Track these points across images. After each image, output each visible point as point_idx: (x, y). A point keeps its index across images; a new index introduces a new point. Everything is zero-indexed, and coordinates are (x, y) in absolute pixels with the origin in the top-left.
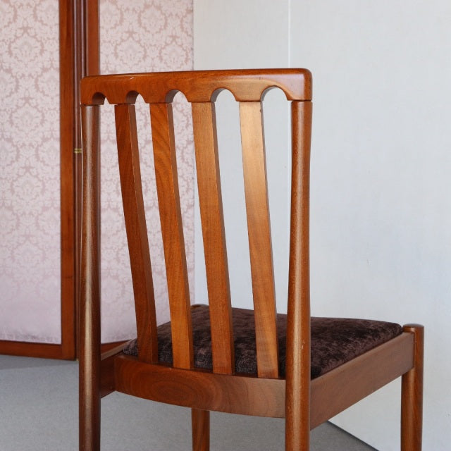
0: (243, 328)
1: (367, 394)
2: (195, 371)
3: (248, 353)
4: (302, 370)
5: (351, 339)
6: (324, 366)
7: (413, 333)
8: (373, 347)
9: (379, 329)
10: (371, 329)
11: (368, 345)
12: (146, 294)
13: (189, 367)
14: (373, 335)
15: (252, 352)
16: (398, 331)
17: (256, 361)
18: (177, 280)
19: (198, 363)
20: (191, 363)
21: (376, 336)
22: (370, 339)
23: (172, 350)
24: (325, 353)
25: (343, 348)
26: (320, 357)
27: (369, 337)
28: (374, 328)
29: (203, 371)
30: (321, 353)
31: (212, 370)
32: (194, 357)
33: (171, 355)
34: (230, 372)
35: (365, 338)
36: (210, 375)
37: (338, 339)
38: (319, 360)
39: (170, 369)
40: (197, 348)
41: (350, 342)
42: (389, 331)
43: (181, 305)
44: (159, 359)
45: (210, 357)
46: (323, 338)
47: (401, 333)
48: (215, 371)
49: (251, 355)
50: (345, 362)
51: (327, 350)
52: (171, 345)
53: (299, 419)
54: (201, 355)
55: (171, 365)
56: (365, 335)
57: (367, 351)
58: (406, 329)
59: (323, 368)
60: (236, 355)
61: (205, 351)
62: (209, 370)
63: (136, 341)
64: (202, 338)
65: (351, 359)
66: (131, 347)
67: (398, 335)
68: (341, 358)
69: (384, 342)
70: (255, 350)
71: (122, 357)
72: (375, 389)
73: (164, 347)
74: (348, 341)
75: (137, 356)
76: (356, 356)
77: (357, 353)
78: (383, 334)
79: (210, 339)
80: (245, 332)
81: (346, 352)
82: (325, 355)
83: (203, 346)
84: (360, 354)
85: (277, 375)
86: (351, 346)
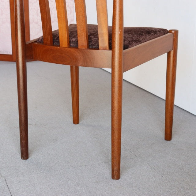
0: (93, 30)
1: (151, 59)
2: (70, 48)
3: (95, 40)
4: (119, 43)
5: (143, 34)
6: (130, 44)
7: (173, 33)
8: (154, 38)
9: (157, 31)
10: (153, 31)
11: (151, 37)
12: (46, 11)
13: (67, 46)
14: (154, 33)
15: (97, 39)
16: (166, 32)
17: (98, 43)
18: (60, 4)
19: (72, 45)
20: (68, 45)
21: (156, 33)
22: (153, 35)
23: (59, 39)
24: (131, 39)
25: (140, 38)
26: (129, 41)
27: (152, 34)
28: (154, 30)
29: (73, 48)
30: (129, 39)
31: (78, 47)
32: (70, 42)
33: (59, 42)
34: (86, 48)
35: (150, 34)
36: (77, 49)
37: (137, 34)
38: (128, 42)
39: (58, 47)
40: (71, 38)
41: (143, 35)
42: (162, 32)
43: (63, 16)
44: (53, 44)
45: (77, 42)
46: (130, 33)
47: (167, 33)
48: (79, 47)
49: (96, 40)
50: (140, 44)
51: (132, 38)
52: (59, 37)
53: (118, 67)
54: (73, 41)
55: (59, 46)
56: (150, 33)
57: (151, 39)
58: (170, 31)
59: (130, 45)
60: (89, 40)
61: (75, 39)
62: (77, 47)
63: (42, 37)
64: (73, 34)
65: (144, 42)
66: (40, 39)
67: (166, 34)
68: (138, 42)
69: (159, 36)
70: (98, 38)
71: (36, 43)
72: (154, 57)
73: (56, 38)
74: (142, 35)
75: (43, 43)
76: (146, 41)
77: (146, 40)
78: (159, 33)
79: (77, 34)
80: (94, 32)
81: (141, 39)
82: (131, 40)
83: (74, 37)
84: (148, 41)
85: (108, 48)
86: (143, 37)
